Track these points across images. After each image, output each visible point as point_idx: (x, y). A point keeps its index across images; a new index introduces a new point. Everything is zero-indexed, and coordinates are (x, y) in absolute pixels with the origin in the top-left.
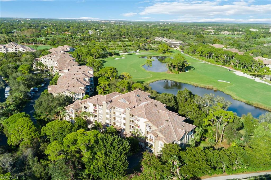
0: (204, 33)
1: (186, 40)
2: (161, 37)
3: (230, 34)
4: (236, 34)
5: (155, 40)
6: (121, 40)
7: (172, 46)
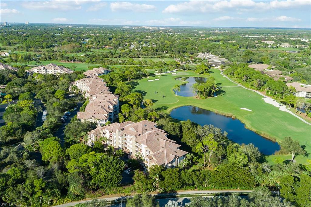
0: (259, 46)
1: (231, 58)
2: (206, 53)
3: (291, 47)
4: (298, 47)
5: (198, 57)
6: (162, 57)
7: (213, 65)
